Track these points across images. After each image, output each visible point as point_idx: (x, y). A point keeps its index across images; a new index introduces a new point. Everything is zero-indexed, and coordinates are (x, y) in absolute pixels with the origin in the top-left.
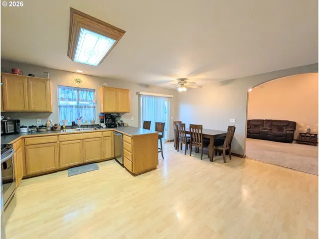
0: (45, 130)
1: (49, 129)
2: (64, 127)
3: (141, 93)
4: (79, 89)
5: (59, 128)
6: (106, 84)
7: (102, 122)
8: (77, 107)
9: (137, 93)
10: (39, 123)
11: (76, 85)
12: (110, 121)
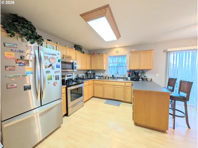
0: (103, 78)
1: (104, 78)
2: (110, 77)
3: (169, 50)
4: (117, 56)
5: (107, 78)
6: (133, 50)
7: (129, 76)
8: (117, 67)
9: (164, 51)
10: (101, 74)
11: (116, 54)
12: (134, 76)
